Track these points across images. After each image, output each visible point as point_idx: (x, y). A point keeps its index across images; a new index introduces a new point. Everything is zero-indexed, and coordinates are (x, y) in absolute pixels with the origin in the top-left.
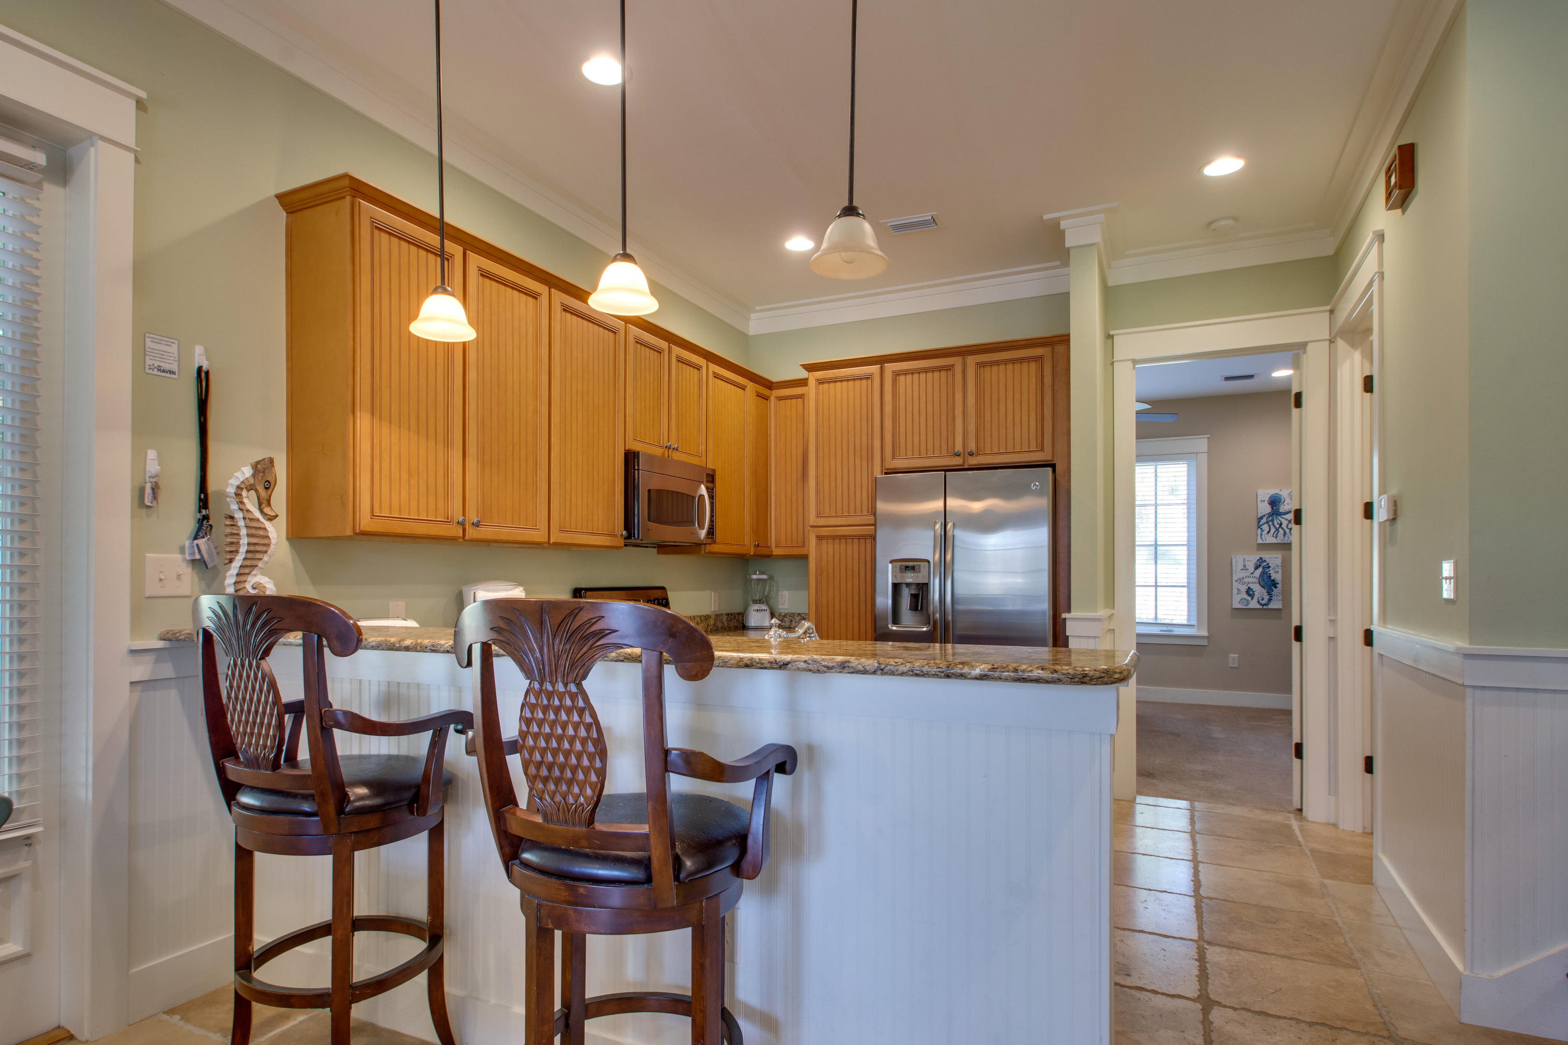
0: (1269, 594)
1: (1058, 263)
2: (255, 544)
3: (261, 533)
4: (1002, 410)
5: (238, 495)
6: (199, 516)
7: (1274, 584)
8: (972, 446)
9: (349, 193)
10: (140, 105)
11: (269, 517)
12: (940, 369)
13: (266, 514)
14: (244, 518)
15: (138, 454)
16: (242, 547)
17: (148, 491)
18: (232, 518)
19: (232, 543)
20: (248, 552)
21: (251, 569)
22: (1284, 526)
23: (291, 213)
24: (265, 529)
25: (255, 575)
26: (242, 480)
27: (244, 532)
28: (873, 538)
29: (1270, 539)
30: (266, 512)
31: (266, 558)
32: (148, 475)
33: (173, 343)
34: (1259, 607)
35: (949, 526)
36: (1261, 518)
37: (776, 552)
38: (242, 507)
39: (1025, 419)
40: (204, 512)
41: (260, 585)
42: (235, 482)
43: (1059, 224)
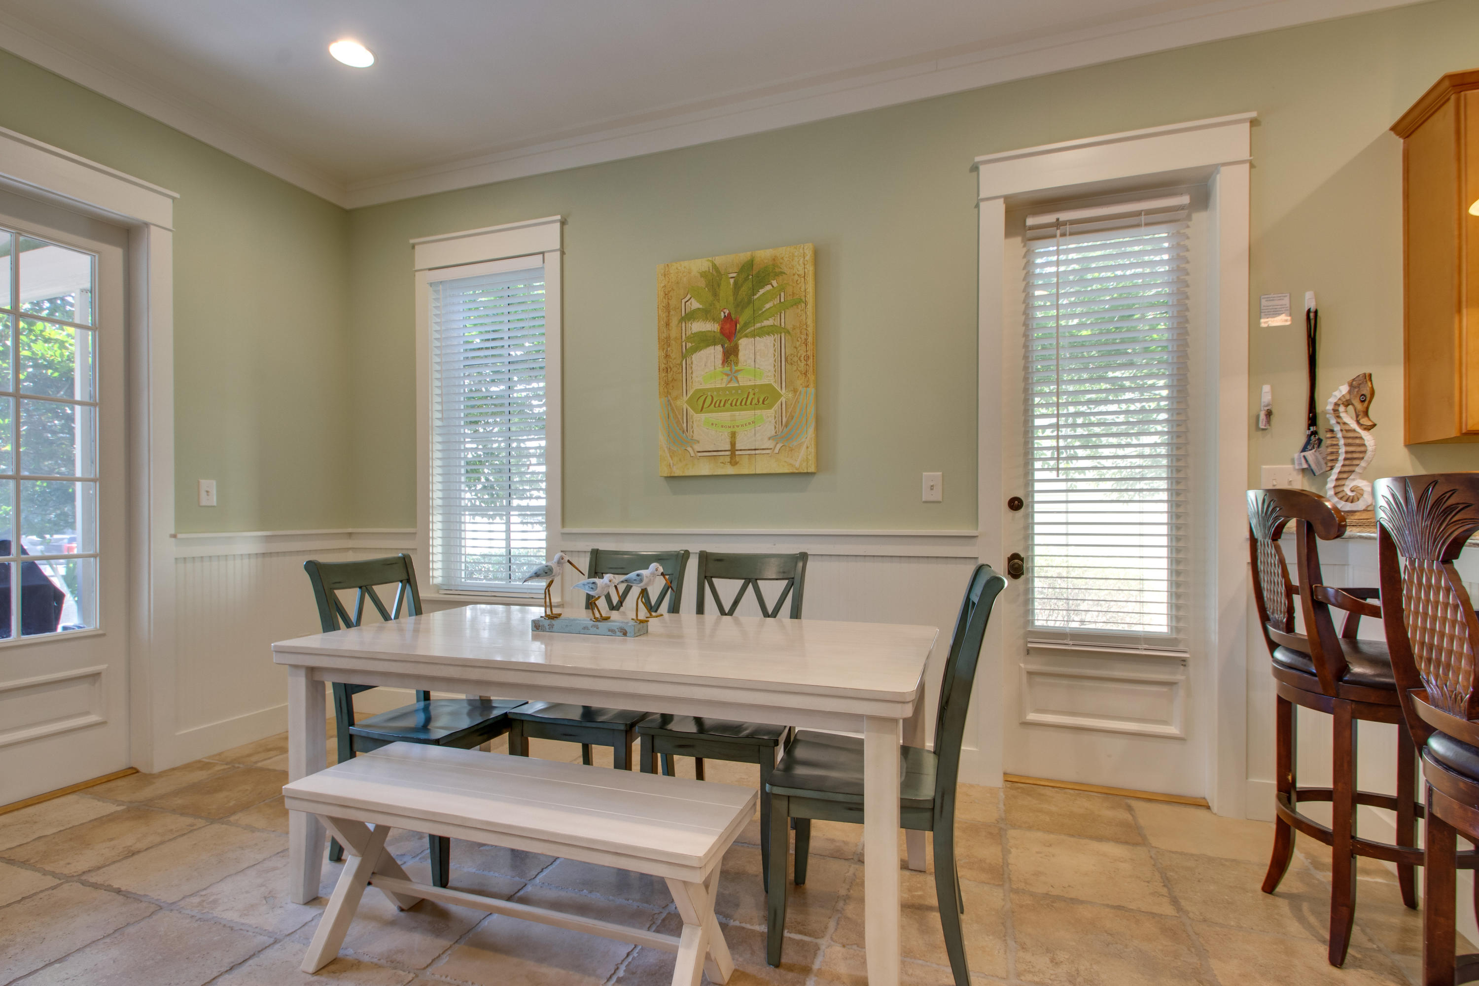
2: (1352, 452)
3: (1358, 441)
5: (1335, 411)
6: (1308, 432)
9: (1453, 92)
10: (1254, 123)
11: (1365, 427)
13: (1362, 425)
14: (1341, 430)
15: (1253, 390)
16: (1341, 455)
17: (1262, 416)
18: (1332, 431)
19: (1332, 453)
20: (1345, 459)
21: (1349, 474)
23: (1408, 137)
24: (1361, 438)
25: (1354, 480)
26: (1339, 397)
27: (1342, 442)
30: (1362, 423)
31: (1363, 464)
32: (1263, 404)
33: (1284, 296)
38: (1339, 420)
40: (1312, 429)
41: (1358, 488)
42: (1333, 400)
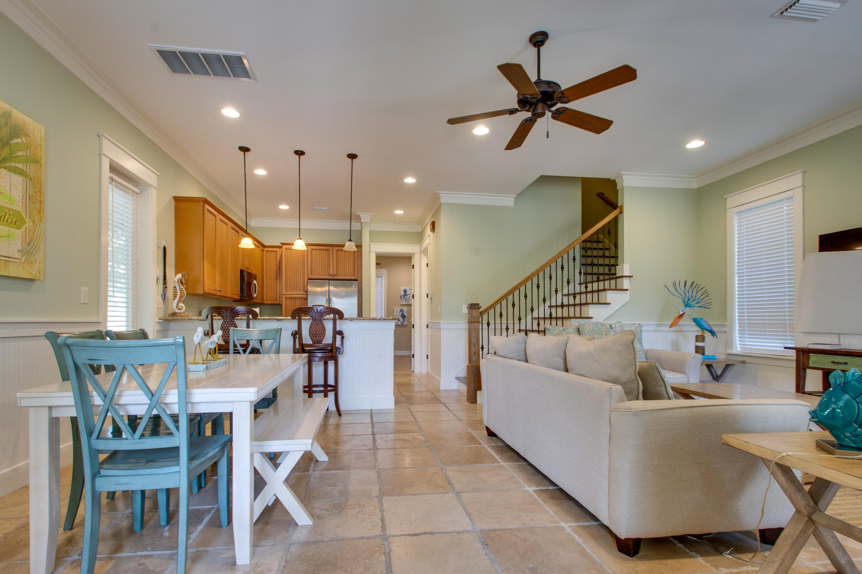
0: (404, 320)
1: (356, 222)
2: (182, 295)
3: (183, 292)
4: (344, 264)
5: (178, 281)
7: (405, 317)
8: (335, 273)
9: (204, 202)
12: (326, 250)
13: (185, 287)
14: (179, 288)
16: (178, 295)
17: (157, 279)
18: (176, 288)
19: (175, 294)
20: (180, 297)
21: (180, 302)
22: (408, 299)
23: (176, 201)
25: (182, 303)
26: (179, 278)
27: (179, 291)
28: (307, 299)
29: (404, 303)
31: (183, 299)
32: (157, 275)
34: (401, 324)
35: (330, 296)
36: (401, 296)
37: (266, 302)
38: (179, 285)
39: (350, 267)
41: (182, 306)
42: (177, 278)
43: (360, 216)
